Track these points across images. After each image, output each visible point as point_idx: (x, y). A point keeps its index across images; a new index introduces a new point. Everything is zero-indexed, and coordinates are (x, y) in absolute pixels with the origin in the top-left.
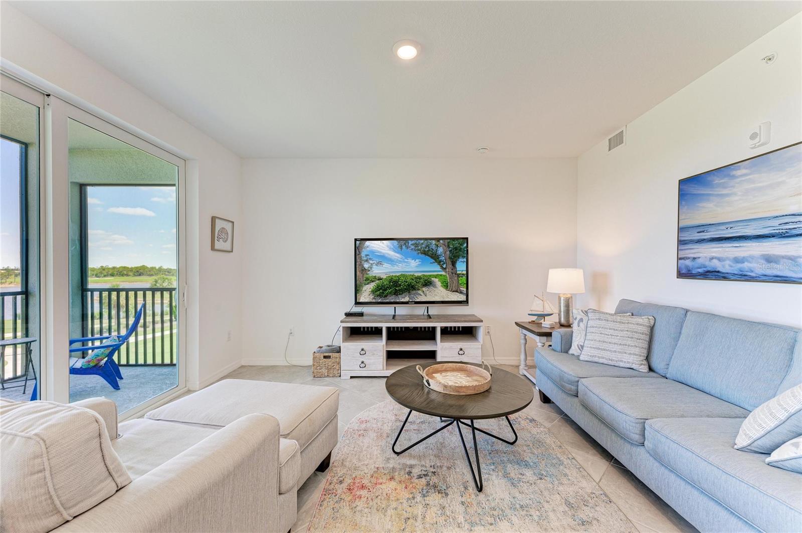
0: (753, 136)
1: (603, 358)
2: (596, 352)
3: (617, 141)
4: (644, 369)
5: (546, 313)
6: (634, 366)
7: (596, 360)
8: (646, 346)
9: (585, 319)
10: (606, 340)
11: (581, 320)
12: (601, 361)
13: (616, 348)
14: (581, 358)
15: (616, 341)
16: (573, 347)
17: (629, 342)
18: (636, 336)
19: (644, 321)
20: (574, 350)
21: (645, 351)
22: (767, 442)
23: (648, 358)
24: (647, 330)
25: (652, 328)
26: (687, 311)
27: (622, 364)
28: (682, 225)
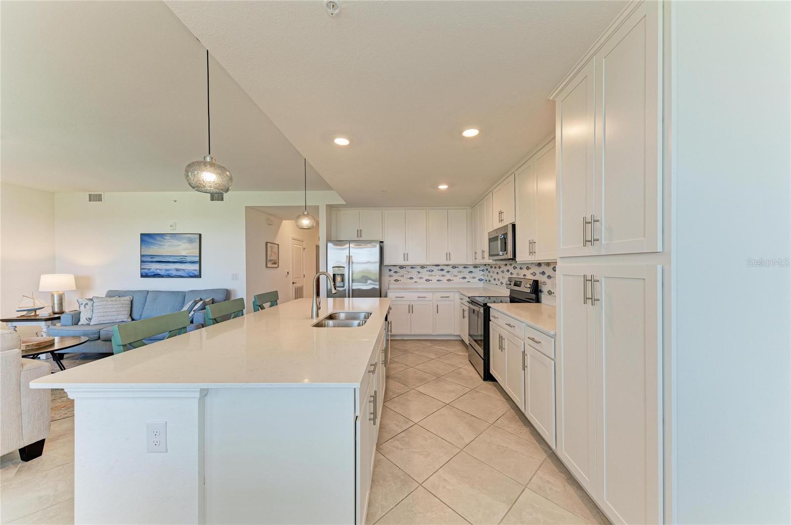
0: (172, 226)
1: (106, 320)
2: (102, 318)
3: (96, 198)
4: (130, 320)
5: (36, 307)
6: (125, 320)
7: (102, 322)
8: (130, 310)
9: (90, 303)
10: (107, 311)
11: (87, 304)
12: (105, 322)
13: (115, 313)
14: (91, 324)
16: (81, 320)
17: (121, 309)
18: (125, 306)
19: (128, 299)
20: (83, 321)
21: (129, 312)
23: (131, 315)
24: (130, 303)
25: (132, 302)
26: (148, 291)
27: (118, 321)
28: (142, 254)
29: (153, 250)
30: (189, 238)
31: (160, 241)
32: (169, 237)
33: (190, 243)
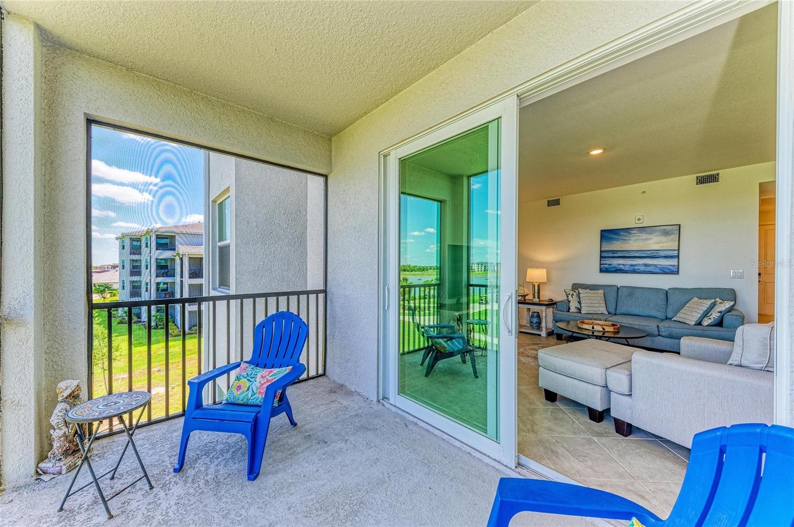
0: (639, 219)
3: (554, 203)
4: (607, 313)
5: (525, 294)
10: (593, 302)
12: (591, 312)
13: (597, 305)
14: (582, 312)
15: (596, 302)
16: (571, 308)
17: (600, 302)
18: (602, 299)
19: (601, 292)
20: (573, 309)
21: (606, 305)
22: (699, 321)
23: (607, 308)
24: (604, 296)
26: (617, 286)
27: (599, 312)
28: (602, 249)
29: (616, 246)
30: (665, 230)
31: (623, 235)
32: (636, 231)
33: (665, 236)
